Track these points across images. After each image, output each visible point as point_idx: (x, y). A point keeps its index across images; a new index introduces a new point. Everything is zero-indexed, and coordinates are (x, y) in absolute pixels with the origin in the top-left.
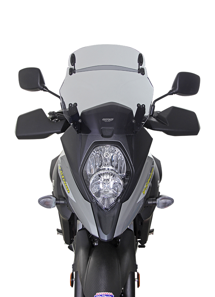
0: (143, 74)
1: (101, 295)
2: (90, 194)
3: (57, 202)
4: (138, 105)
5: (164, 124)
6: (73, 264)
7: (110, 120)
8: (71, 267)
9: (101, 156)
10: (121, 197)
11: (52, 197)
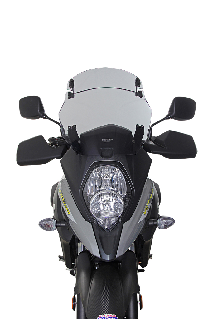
0: (141, 97)
1: (105, 318)
2: (91, 215)
3: (58, 224)
4: (137, 126)
5: (162, 147)
6: (75, 287)
7: (109, 140)
8: (73, 289)
9: (100, 177)
10: (123, 217)
11: (53, 220)
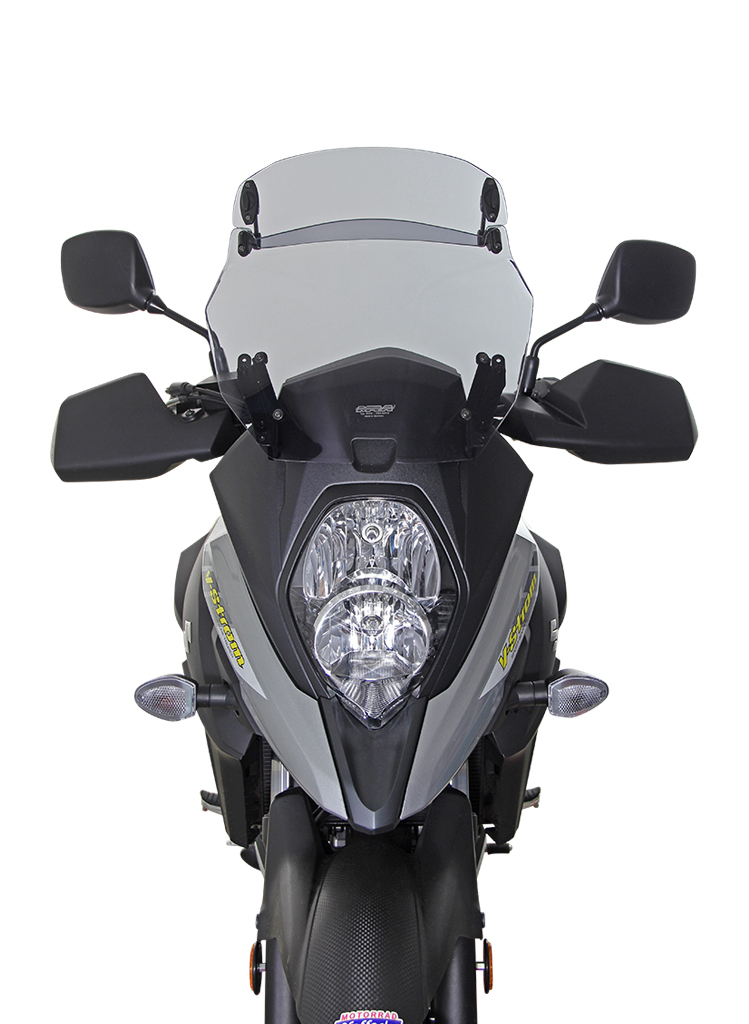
0: (497, 250)
2: (316, 671)
3: (201, 697)
4: (481, 358)
5: (573, 423)
7: (382, 410)
8: (254, 922)
9: (351, 536)
10: (425, 677)
11: (183, 681)
